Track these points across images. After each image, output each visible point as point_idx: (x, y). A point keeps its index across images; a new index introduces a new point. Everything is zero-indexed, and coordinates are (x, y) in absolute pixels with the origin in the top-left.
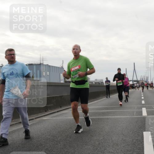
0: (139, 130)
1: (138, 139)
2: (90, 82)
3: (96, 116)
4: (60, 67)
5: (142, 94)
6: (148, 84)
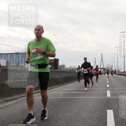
0: (104, 108)
1: (102, 116)
2: (65, 69)
3: (69, 97)
5: (107, 79)
6: (113, 71)
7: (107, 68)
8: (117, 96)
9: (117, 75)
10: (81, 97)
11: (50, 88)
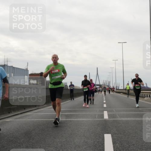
1: (99, 141)
4: (25, 69)
5: (104, 97)
6: (110, 88)
7: (103, 85)
8: (115, 118)
9: (115, 93)
10: (73, 119)
11: (36, 108)
